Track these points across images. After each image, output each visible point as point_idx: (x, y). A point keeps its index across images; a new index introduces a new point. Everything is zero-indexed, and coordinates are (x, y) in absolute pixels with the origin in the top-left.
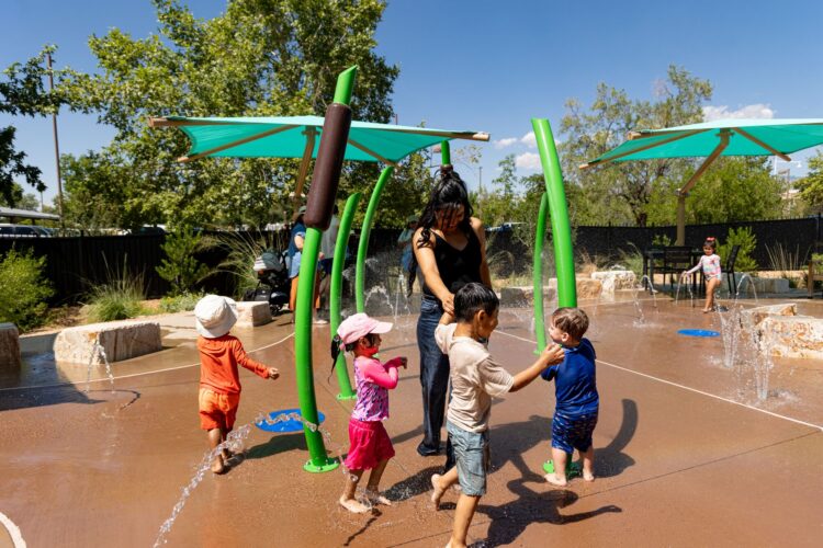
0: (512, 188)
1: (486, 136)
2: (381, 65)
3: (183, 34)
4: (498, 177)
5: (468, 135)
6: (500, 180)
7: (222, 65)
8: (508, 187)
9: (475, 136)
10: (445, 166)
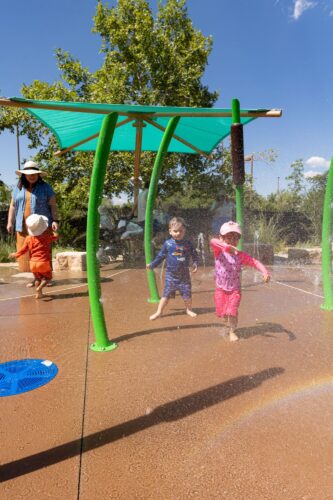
0: (301, 183)
1: (278, 112)
2: (206, 93)
3: (77, 78)
4: (290, 174)
5: (262, 113)
6: (291, 177)
7: (97, 96)
8: (297, 182)
9: (268, 113)
10: (235, 124)
